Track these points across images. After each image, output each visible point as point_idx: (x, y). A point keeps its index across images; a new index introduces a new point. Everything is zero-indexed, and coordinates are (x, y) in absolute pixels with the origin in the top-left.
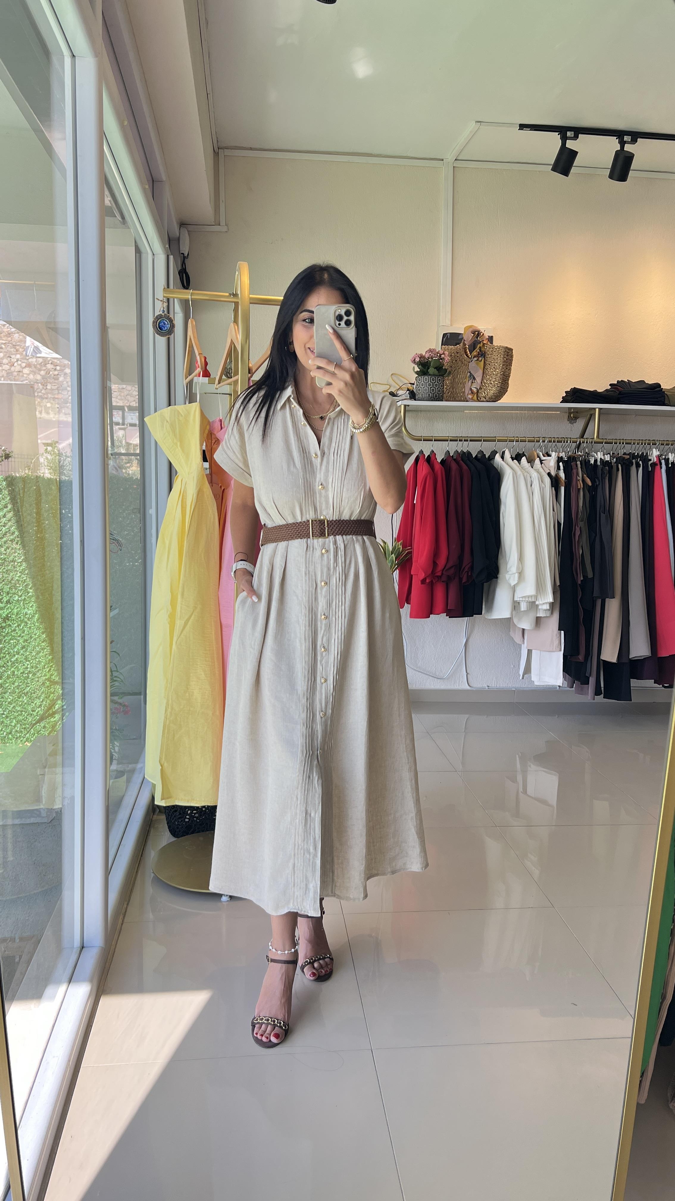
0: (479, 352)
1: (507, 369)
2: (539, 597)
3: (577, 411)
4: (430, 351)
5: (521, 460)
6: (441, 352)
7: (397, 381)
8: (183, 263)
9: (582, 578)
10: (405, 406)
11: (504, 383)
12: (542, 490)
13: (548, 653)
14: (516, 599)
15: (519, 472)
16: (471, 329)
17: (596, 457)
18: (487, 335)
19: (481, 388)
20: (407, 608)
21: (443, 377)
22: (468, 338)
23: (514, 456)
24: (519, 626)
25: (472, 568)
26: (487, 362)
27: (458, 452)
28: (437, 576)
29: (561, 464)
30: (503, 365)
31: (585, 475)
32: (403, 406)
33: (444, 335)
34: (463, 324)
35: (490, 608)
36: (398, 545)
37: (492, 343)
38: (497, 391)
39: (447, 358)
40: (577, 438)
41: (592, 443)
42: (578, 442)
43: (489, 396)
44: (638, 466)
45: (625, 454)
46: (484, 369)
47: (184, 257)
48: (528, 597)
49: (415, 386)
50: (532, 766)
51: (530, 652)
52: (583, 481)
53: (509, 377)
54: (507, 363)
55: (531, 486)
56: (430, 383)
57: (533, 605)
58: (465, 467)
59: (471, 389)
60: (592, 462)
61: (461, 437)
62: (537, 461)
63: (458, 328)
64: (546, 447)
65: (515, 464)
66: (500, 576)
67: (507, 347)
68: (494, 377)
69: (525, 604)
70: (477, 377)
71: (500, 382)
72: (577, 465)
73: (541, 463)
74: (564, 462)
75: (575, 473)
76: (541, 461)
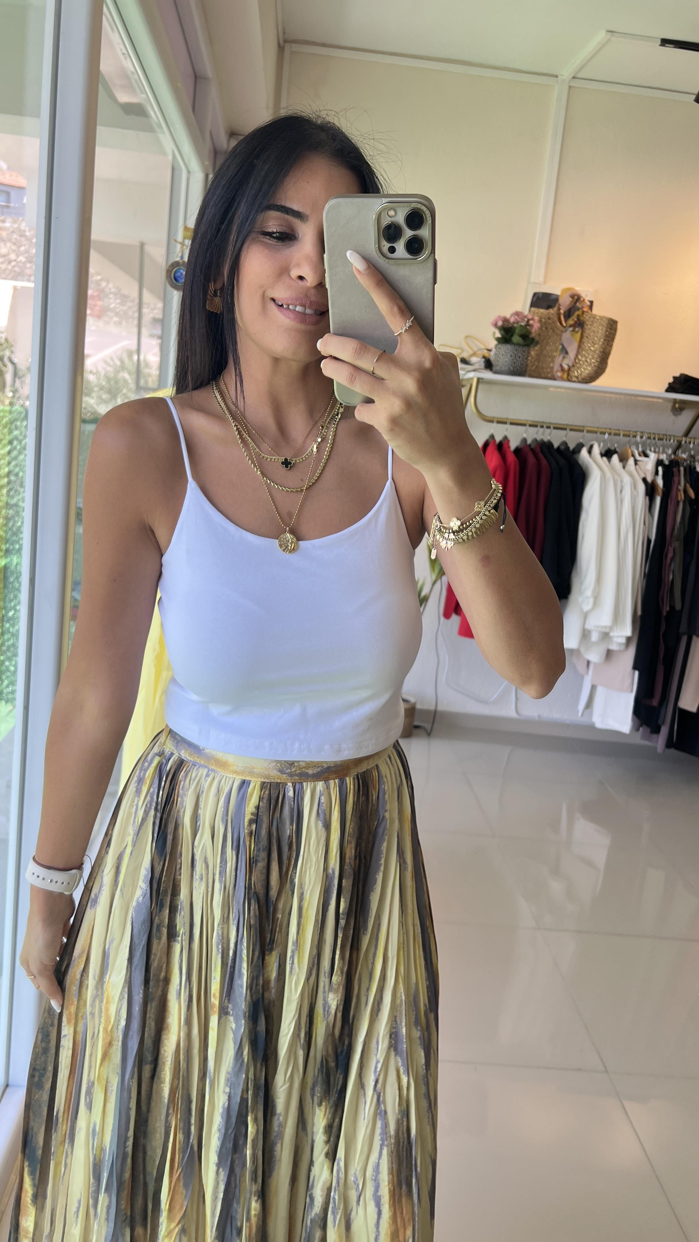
0: (575, 321)
1: (608, 344)
2: (615, 629)
3: (684, 404)
4: (517, 314)
5: (611, 458)
6: (530, 317)
7: (472, 345)
9: (668, 609)
10: (478, 378)
11: (602, 362)
12: (634, 499)
13: (615, 691)
14: (586, 628)
15: (608, 474)
16: (570, 293)
18: (587, 300)
19: (573, 366)
20: (455, 620)
21: (529, 347)
22: (565, 302)
23: (603, 452)
24: (585, 656)
26: (585, 335)
27: (537, 440)
29: (660, 469)
30: (605, 340)
31: (688, 485)
32: (475, 379)
33: (535, 294)
34: (560, 284)
37: (591, 311)
38: (593, 371)
39: (536, 326)
40: (680, 437)
42: (683, 442)
43: (582, 375)
46: (580, 343)
48: (602, 627)
49: (492, 354)
51: (594, 687)
52: (685, 491)
53: (609, 355)
54: (609, 338)
55: (621, 491)
56: (512, 353)
57: (605, 636)
58: (544, 462)
59: (561, 366)
61: (543, 422)
62: (631, 461)
64: (644, 445)
65: (604, 462)
66: (572, 596)
67: (611, 318)
68: (591, 354)
69: (597, 633)
70: (570, 351)
71: (598, 361)
72: (679, 471)
73: (636, 464)
74: (665, 467)
75: (676, 482)
76: (636, 462)
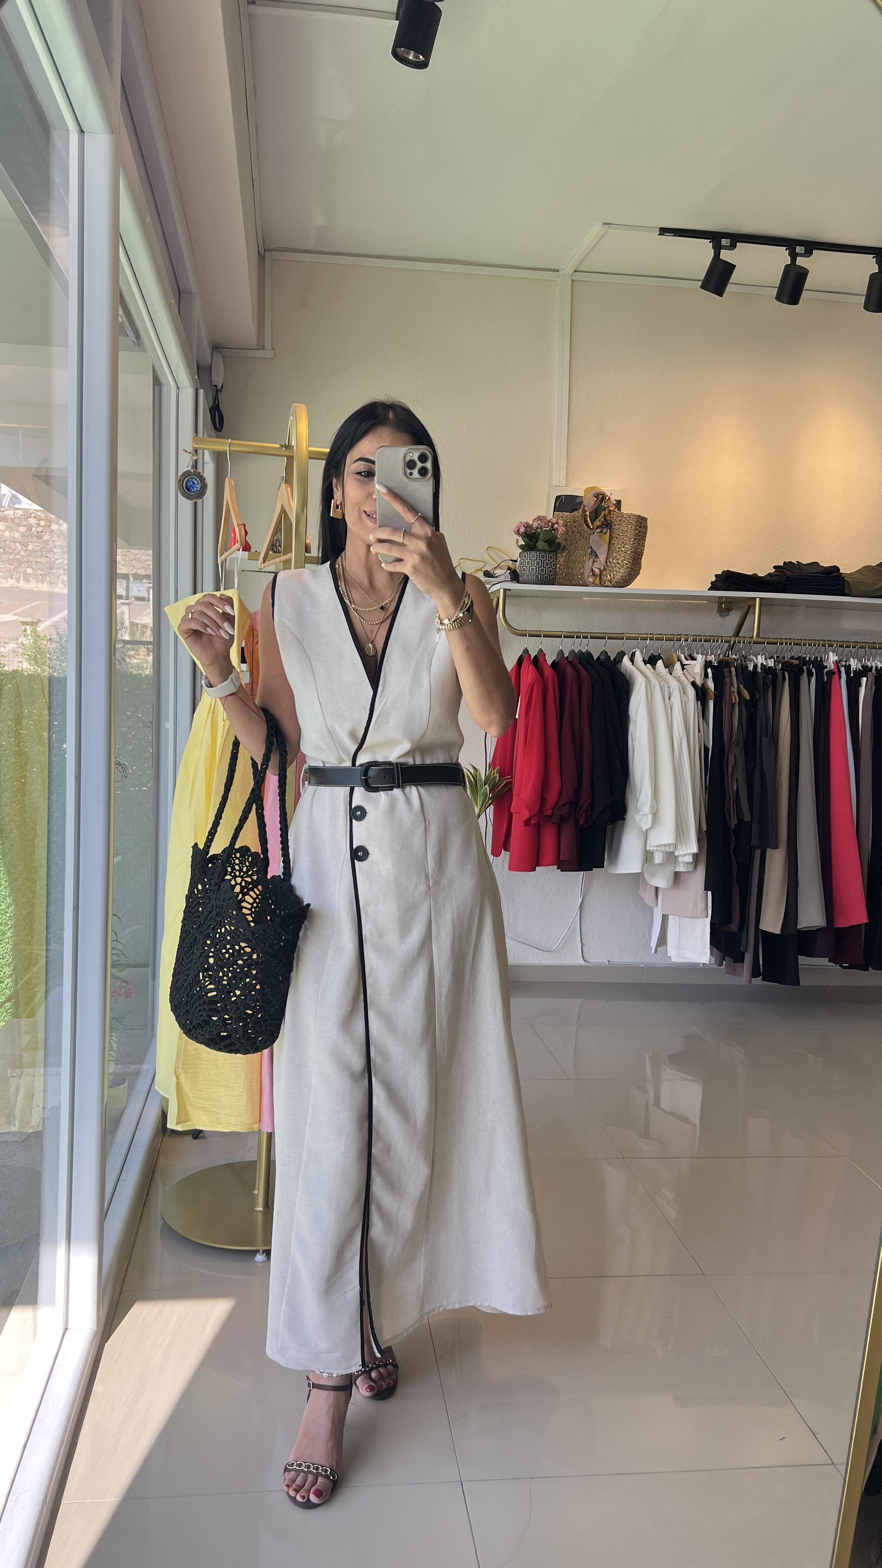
0: (603, 522)
1: (639, 544)
2: (679, 847)
3: (730, 601)
4: (539, 518)
5: (656, 664)
6: (554, 521)
7: (494, 556)
8: (216, 398)
9: (736, 822)
10: (505, 590)
11: (635, 563)
12: (684, 705)
13: (689, 919)
14: (648, 848)
15: (654, 681)
16: (593, 492)
17: (756, 661)
18: (613, 498)
19: (605, 569)
20: (505, 856)
21: (556, 553)
22: (590, 503)
23: (646, 659)
24: (651, 883)
25: (592, 806)
26: (614, 535)
27: (574, 651)
28: (546, 816)
29: (709, 670)
30: (635, 539)
31: (741, 686)
32: (502, 591)
33: (558, 498)
34: (581, 484)
35: (614, 858)
36: (494, 773)
37: (619, 509)
38: (626, 574)
39: (562, 529)
40: (731, 637)
41: (750, 643)
42: (732, 642)
43: (615, 579)
44: (810, 674)
45: (792, 658)
46: (609, 544)
47: (217, 391)
48: (665, 845)
49: (518, 564)
50: (667, 1069)
51: (665, 918)
52: (739, 693)
53: (642, 555)
54: (640, 538)
55: (670, 698)
56: (538, 560)
57: (671, 857)
58: (584, 673)
59: (592, 570)
60: (751, 668)
61: (579, 632)
62: (678, 666)
63: (577, 489)
64: (689, 648)
65: (649, 669)
66: (629, 817)
67: (639, 516)
68: (623, 555)
69: (661, 854)
70: (600, 554)
71: (630, 562)
72: (730, 672)
73: (683, 669)
74: (714, 668)
75: (728, 684)
76: (683, 666)
